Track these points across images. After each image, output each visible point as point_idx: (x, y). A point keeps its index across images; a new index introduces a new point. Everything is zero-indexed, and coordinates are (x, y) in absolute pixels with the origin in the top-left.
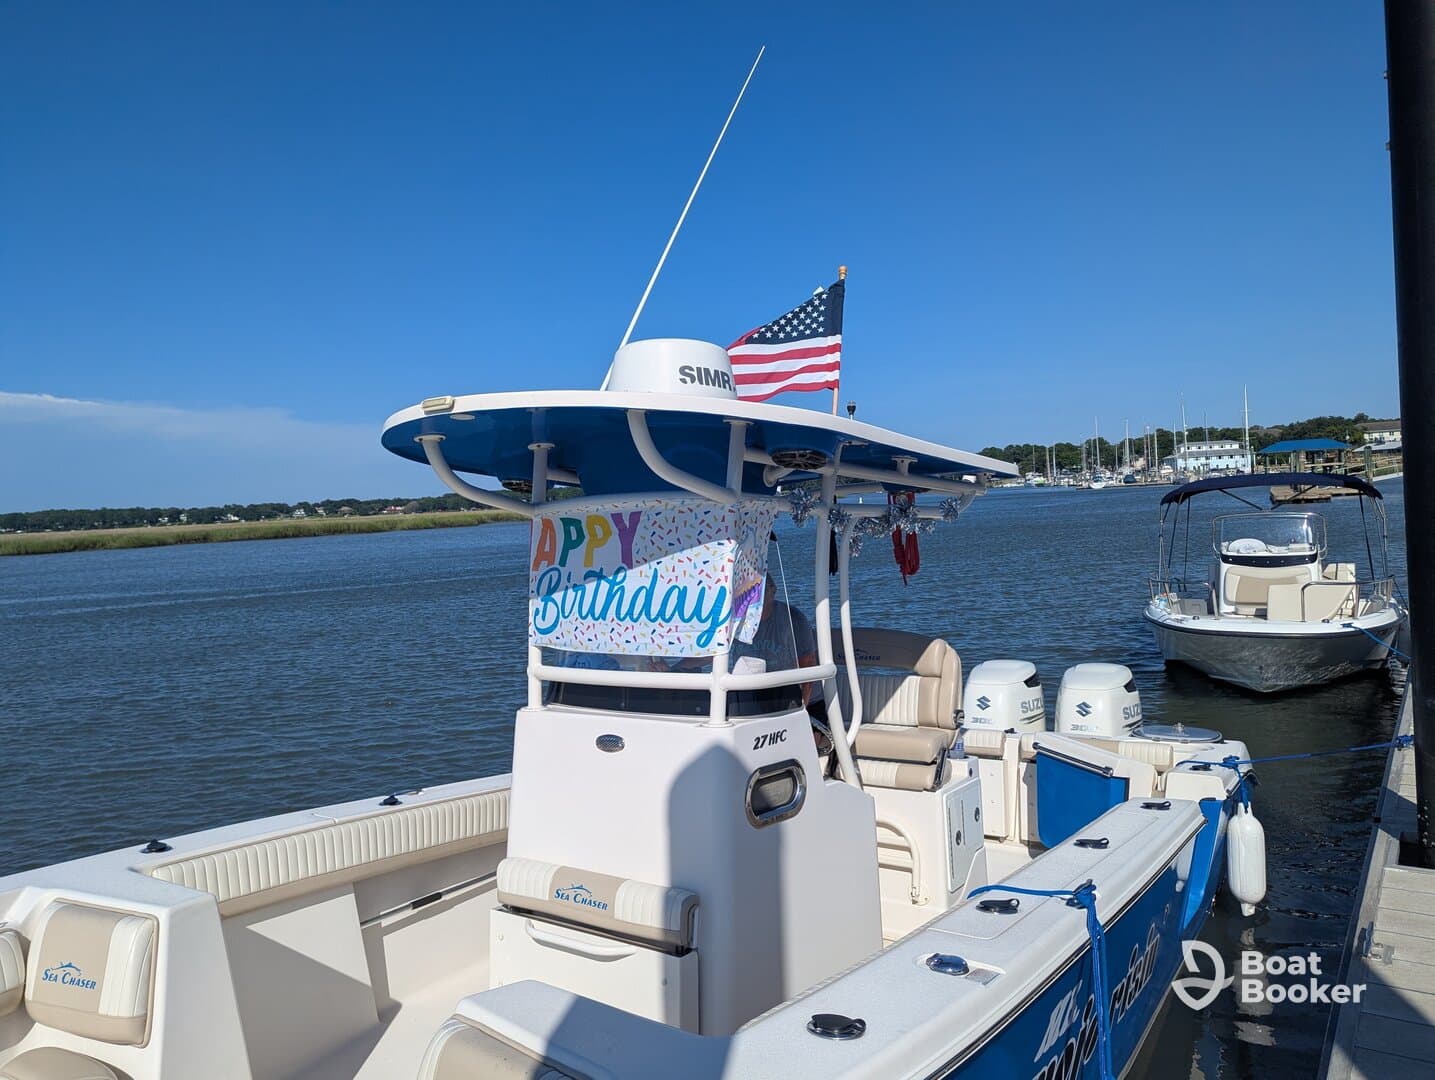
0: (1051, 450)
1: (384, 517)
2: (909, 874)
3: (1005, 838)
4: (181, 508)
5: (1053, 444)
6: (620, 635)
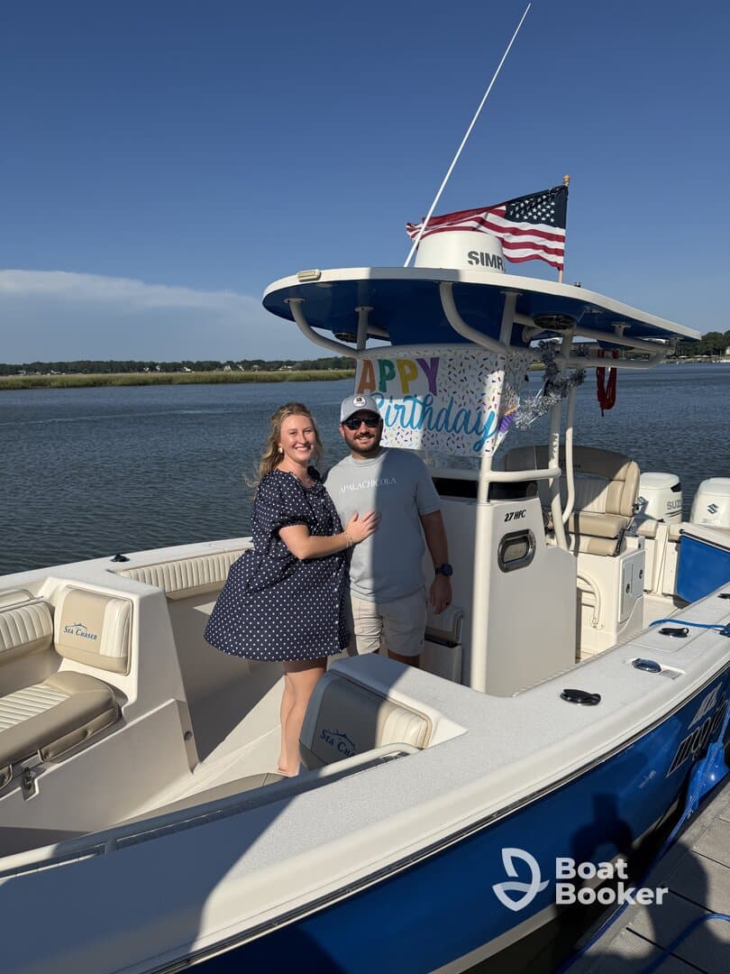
1: (281, 371)
2: (592, 609)
3: (650, 591)
4: (156, 362)
6: (428, 439)
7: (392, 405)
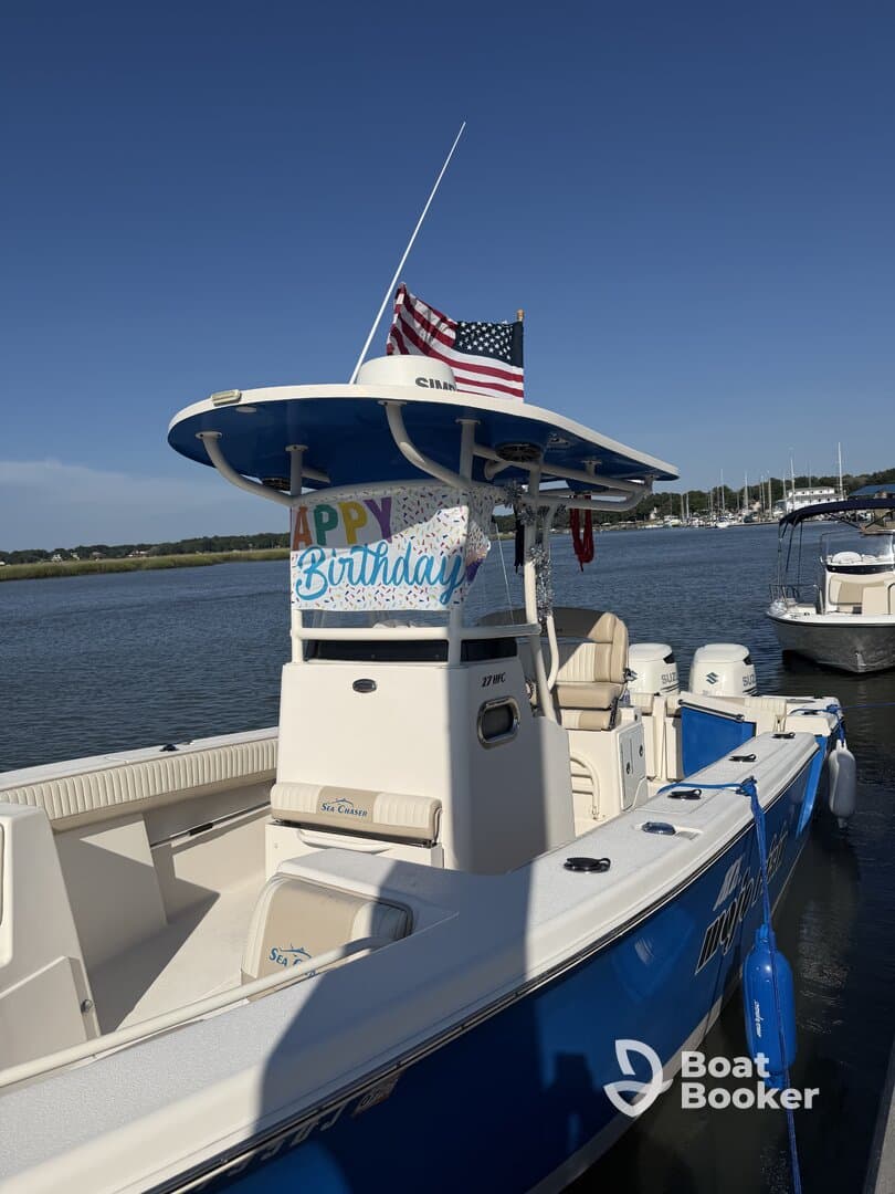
0: (685, 496)
1: (131, 559)
2: (591, 796)
3: (655, 778)
5: (686, 492)
6: (382, 595)
7: (336, 559)
